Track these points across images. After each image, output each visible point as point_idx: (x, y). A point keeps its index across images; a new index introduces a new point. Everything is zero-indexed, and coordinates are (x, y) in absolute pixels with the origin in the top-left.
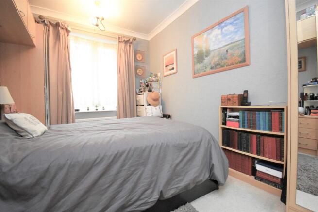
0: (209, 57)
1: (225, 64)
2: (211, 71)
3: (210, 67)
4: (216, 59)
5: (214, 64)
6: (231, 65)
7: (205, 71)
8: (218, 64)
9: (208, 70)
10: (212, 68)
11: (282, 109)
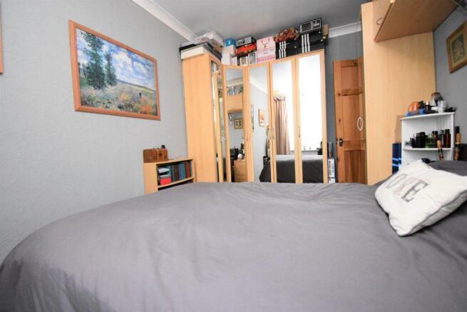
0: (114, 87)
1: (138, 108)
2: (119, 110)
3: (117, 103)
4: (126, 97)
5: (123, 102)
6: (145, 113)
7: (107, 107)
8: (130, 106)
9: (114, 107)
10: (120, 107)
11: (189, 161)
